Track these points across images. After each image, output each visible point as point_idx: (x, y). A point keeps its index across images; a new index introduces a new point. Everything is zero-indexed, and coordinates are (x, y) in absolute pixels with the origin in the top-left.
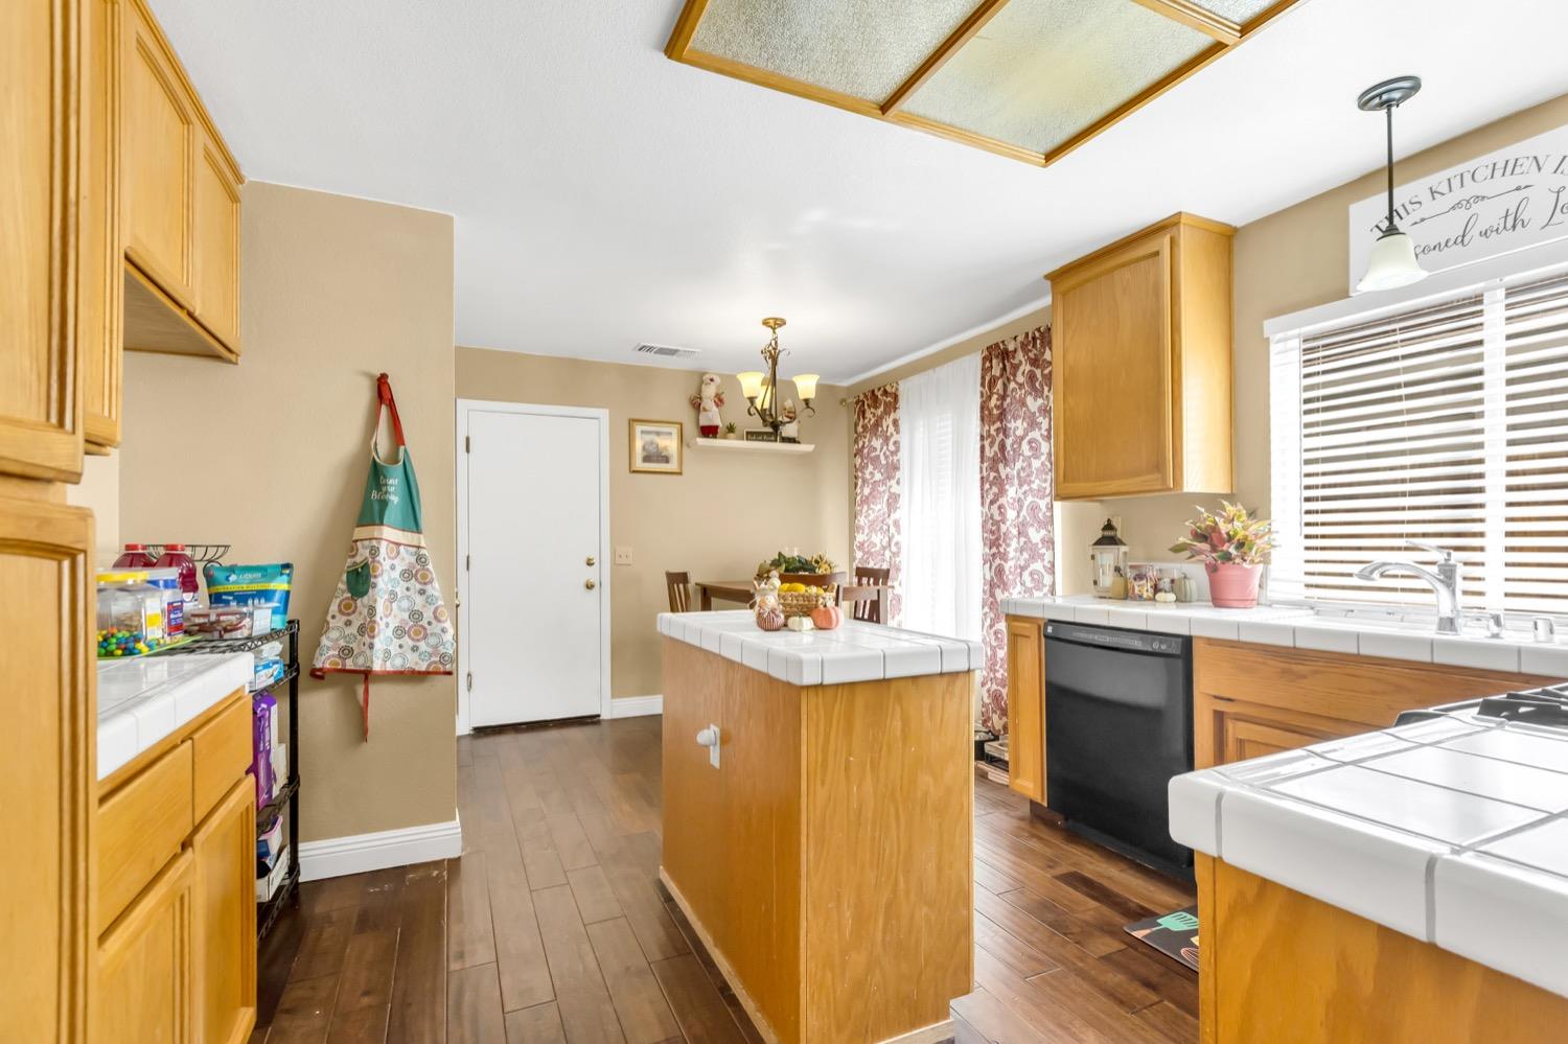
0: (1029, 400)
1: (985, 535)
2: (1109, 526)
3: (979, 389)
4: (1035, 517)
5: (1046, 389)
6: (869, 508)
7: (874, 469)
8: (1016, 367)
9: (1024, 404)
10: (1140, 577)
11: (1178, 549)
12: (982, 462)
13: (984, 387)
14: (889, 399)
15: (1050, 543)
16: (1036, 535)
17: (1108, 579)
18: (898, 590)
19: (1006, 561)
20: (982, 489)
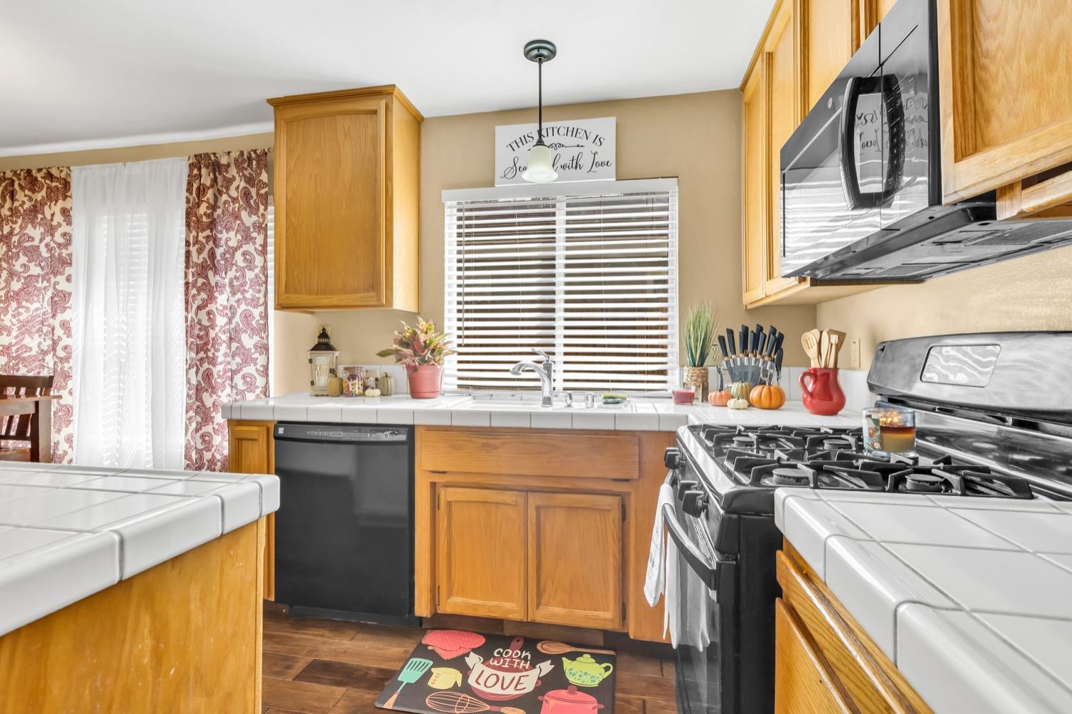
0: (244, 214)
1: (191, 340)
2: (324, 335)
3: (185, 194)
4: (248, 324)
5: (262, 208)
6: (20, 306)
7: (30, 261)
8: (229, 182)
9: (237, 217)
10: (353, 377)
11: (383, 354)
12: (187, 267)
13: (191, 194)
14: (54, 184)
15: (265, 349)
16: (248, 341)
17: (323, 380)
18: (67, 400)
19: (214, 365)
20: (186, 295)
